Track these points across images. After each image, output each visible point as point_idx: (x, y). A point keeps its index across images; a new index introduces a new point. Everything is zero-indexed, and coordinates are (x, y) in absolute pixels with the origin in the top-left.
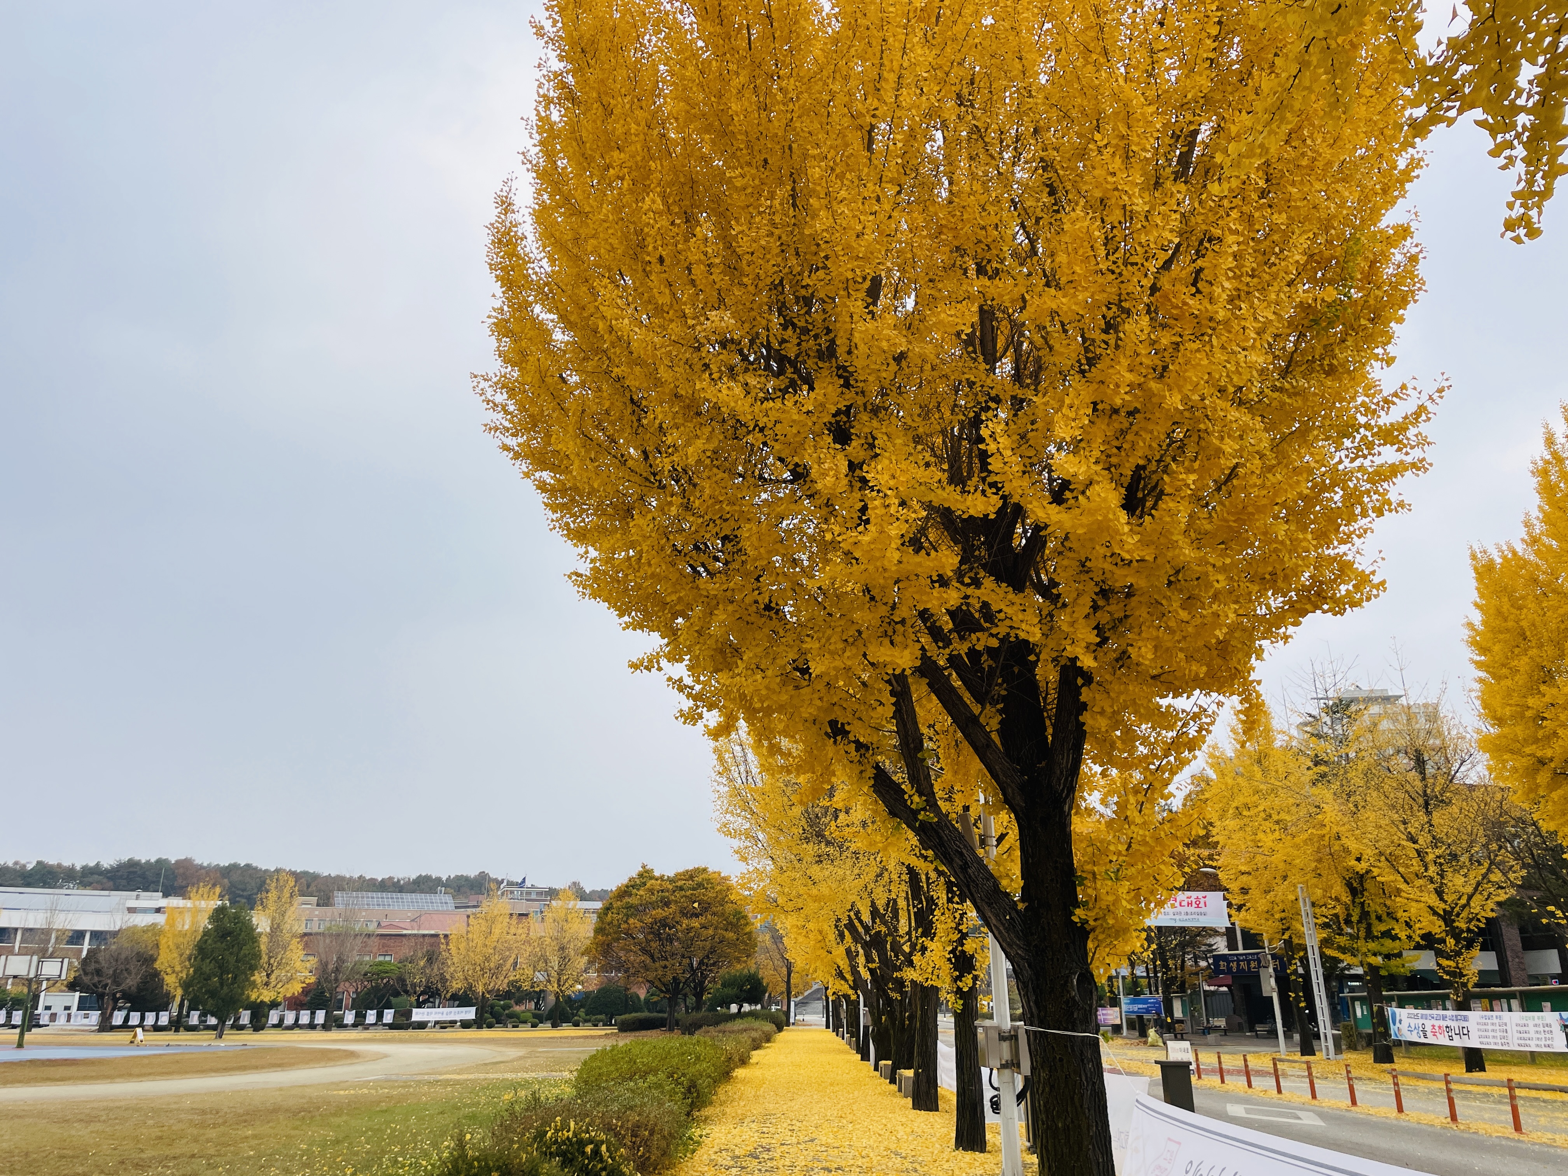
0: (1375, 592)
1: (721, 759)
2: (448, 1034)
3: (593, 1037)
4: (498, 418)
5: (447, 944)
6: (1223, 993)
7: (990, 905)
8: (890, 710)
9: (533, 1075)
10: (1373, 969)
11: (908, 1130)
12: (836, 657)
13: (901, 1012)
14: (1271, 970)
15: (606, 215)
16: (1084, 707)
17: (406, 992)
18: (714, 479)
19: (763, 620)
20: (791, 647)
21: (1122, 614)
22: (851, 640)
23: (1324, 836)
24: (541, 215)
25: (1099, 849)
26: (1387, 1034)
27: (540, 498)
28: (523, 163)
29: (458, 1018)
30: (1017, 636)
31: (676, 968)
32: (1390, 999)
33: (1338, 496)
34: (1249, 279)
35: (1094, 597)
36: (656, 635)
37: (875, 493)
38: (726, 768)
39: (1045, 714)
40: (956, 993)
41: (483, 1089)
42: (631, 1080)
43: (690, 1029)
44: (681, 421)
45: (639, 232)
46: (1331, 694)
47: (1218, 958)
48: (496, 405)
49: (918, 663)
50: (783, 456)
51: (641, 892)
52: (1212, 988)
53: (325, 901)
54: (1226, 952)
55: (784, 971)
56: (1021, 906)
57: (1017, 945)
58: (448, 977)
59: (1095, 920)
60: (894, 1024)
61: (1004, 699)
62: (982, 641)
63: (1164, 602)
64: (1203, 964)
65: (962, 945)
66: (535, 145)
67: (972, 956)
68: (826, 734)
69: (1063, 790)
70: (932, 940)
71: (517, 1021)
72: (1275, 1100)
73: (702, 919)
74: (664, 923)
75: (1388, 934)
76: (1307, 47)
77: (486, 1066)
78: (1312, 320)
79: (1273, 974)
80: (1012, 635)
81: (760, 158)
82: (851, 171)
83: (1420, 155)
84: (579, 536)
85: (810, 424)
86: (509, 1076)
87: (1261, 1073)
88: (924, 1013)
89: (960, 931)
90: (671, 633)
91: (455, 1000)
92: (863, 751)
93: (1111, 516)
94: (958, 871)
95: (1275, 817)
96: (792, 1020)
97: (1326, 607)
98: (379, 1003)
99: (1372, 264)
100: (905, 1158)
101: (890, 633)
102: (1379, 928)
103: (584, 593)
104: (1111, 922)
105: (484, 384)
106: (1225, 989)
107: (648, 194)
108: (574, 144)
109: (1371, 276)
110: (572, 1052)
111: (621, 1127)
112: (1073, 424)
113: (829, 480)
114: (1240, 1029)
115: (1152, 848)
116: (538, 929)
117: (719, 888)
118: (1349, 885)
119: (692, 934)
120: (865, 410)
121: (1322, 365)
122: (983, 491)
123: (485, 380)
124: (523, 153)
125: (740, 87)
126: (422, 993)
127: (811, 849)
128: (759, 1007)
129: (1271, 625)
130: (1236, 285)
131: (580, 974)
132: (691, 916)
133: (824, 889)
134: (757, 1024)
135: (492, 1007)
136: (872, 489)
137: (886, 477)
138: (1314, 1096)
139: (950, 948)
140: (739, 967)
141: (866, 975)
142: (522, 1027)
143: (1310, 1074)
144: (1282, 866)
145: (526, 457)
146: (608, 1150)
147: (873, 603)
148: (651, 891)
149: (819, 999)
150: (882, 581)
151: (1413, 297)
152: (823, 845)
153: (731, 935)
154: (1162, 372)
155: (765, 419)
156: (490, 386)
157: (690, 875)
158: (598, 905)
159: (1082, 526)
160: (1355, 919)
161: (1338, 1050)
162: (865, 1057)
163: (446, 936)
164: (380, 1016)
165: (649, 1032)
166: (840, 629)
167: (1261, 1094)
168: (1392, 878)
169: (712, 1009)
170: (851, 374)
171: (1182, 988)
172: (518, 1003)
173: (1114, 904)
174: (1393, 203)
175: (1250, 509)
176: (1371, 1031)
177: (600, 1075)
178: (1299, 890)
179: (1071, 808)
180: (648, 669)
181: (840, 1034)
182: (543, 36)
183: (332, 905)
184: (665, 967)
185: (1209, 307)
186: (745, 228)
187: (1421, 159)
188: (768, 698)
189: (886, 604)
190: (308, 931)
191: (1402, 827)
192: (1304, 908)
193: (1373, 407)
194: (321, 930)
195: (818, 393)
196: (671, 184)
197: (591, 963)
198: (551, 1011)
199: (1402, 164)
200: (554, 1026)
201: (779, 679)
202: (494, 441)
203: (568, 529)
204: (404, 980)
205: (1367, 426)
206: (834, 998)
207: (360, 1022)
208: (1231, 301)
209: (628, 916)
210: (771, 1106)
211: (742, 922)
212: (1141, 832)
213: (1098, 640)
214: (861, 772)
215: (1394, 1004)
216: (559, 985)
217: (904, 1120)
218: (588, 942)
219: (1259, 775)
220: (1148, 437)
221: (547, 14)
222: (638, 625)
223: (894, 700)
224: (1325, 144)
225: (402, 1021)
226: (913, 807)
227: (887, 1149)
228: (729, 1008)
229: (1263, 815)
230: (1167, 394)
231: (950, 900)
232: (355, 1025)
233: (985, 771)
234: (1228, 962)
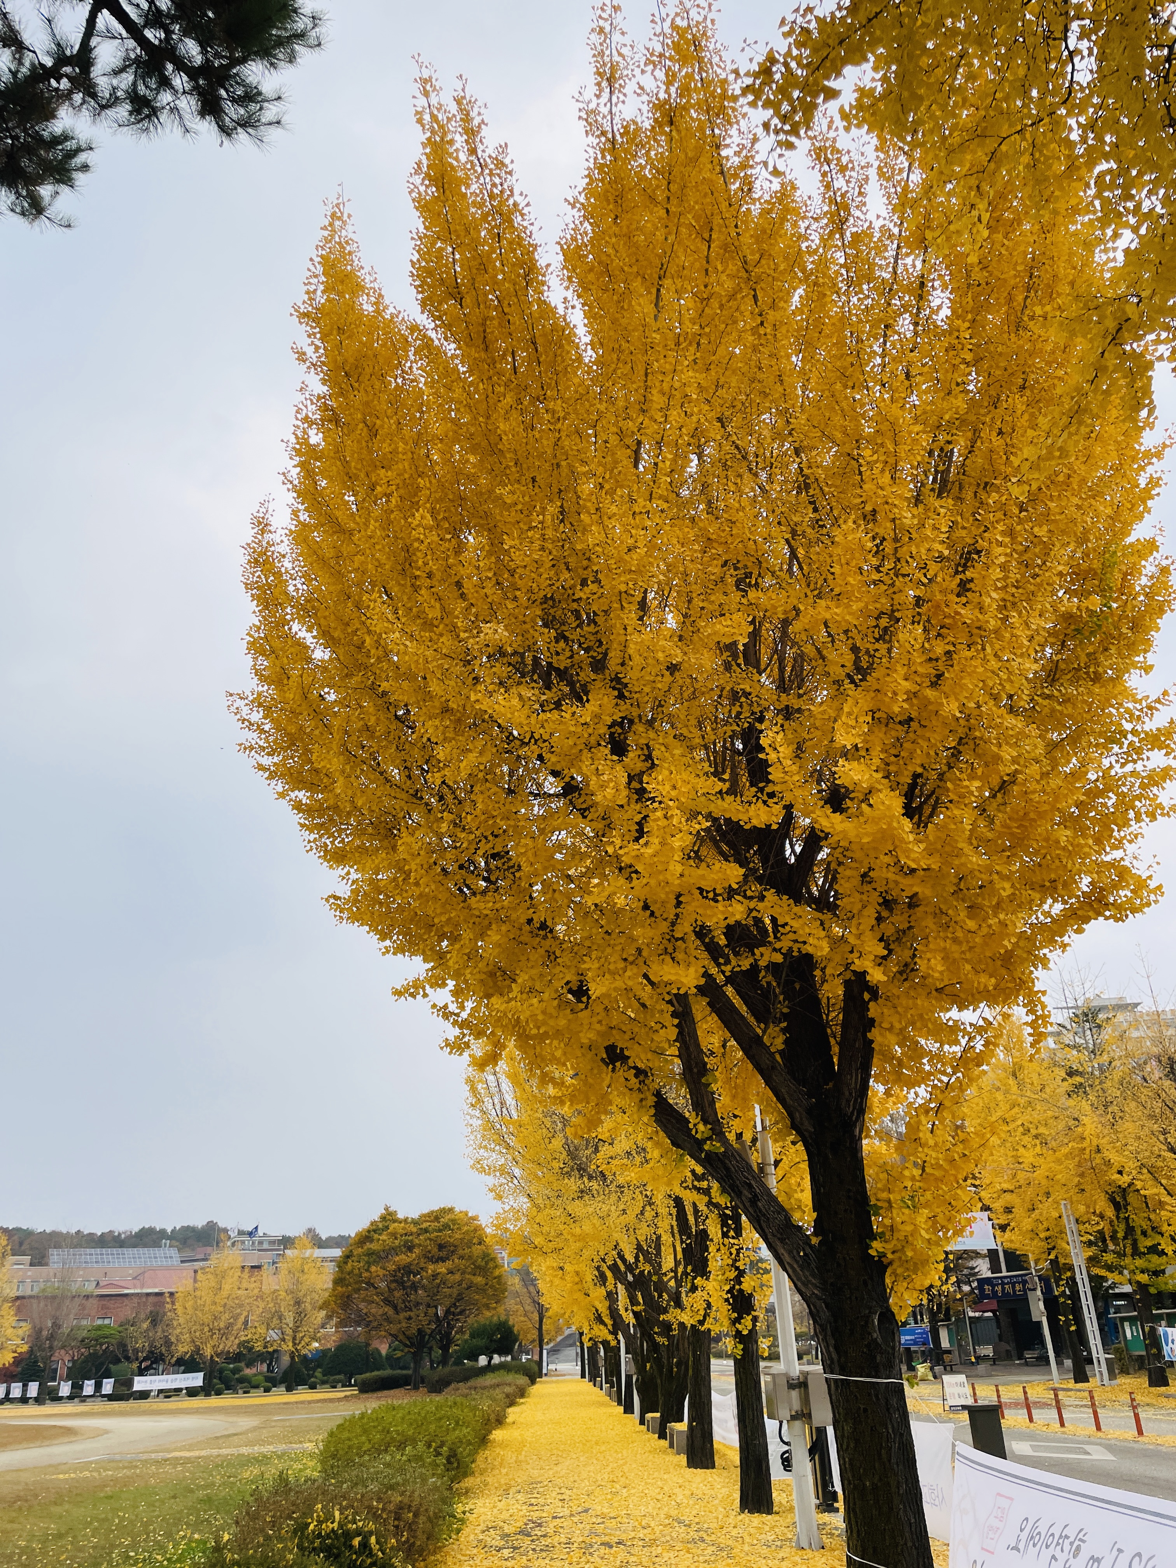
0: (1152, 897)
1: (474, 1090)
2: (173, 1404)
3: (331, 1400)
4: (252, 737)
5: (173, 1303)
6: (988, 1318)
7: (782, 1240)
8: (673, 1033)
9: (271, 1448)
10: (1142, 1288)
11: (688, 1493)
12: (617, 977)
13: (669, 1358)
14: (1039, 1292)
15: (374, 531)
16: (872, 1023)
17: (127, 1358)
18: (488, 794)
19: (538, 939)
20: (569, 967)
21: (907, 925)
22: (631, 959)
23: (1084, 1149)
24: (300, 535)
25: (892, 1176)
26: (1160, 1355)
27: (297, 818)
28: (284, 483)
29: (183, 1385)
30: (799, 951)
31: (421, 1319)
32: (1160, 1317)
33: (1112, 800)
34: (1014, 590)
35: (878, 908)
36: (418, 959)
37: (656, 805)
38: (478, 1101)
39: (829, 1031)
40: (735, 1337)
41: (217, 1466)
42: (386, 1451)
43: (437, 1387)
44: (451, 735)
45: (407, 549)
46: (1080, 1003)
47: (982, 1282)
48: (251, 724)
49: (702, 981)
50: (558, 768)
51: (384, 1237)
52: (977, 1314)
53: (39, 1260)
54: (989, 1274)
55: (536, 1317)
56: (815, 1241)
57: (812, 1284)
58: (173, 1339)
59: (893, 1253)
60: (661, 1372)
61: (785, 1017)
62: (766, 956)
63: (950, 912)
64: (966, 1288)
65: (740, 1283)
66: (295, 466)
67: (751, 1295)
68: (603, 1060)
69: (852, 1113)
70: (707, 1279)
71: (248, 1385)
72: (1059, 1434)
73: (449, 1264)
74: (408, 1270)
75: (1154, 1250)
76: (1103, 353)
77: (217, 1440)
78: (1075, 630)
79: (1041, 1297)
80: (795, 949)
81: (529, 475)
82: (622, 487)
83: (1158, 475)
84: (337, 857)
85: (586, 736)
86: (245, 1450)
87: (1044, 1405)
88: (697, 1360)
89: (737, 1268)
90: (441, 957)
91: (180, 1366)
92: (642, 1078)
93: (895, 824)
94: (748, 1204)
95: (1033, 1132)
96: (544, 1371)
97: (1107, 913)
98: (96, 1373)
99: (1126, 574)
100: (689, 1526)
101: (670, 950)
102: (1145, 1243)
103: (341, 917)
104: (910, 1254)
105: (240, 703)
106: (990, 1314)
107: (418, 511)
108: (338, 463)
109: (1124, 587)
110: (311, 1419)
111: (383, 1510)
112: (854, 732)
113: (609, 792)
114: (1008, 1356)
115: (946, 1171)
116: (270, 1282)
117: (466, 1228)
118: (1112, 1200)
119: (438, 1281)
120: (640, 721)
121: (1087, 673)
122: (765, 802)
123: (241, 698)
124: (284, 474)
125: (508, 408)
126: (145, 1359)
127: (573, 1184)
128: (509, 1358)
129: (1054, 933)
130: (1002, 596)
131: (316, 1331)
132: (437, 1261)
133: (587, 1227)
134: (510, 1378)
135: (221, 1371)
136: (653, 799)
137: (668, 787)
138: (1099, 1428)
139: (727, 1288)
140: (488, 1314)
141: (629, 1318)
142: (254, 1393)
143: (1093, 1405)
144: (1044, 1182)
145: (282, 776)
146: (378, 1542)
147: (653, 919)
148: (394, 1235)
149: (571, 1346)
150: (663, 896)
151: (1169, 607)
152: (585, 1179)
153: (479, 1280)
154: (936, 681)
155: (542, 731)
156: (247, 705)
157: (436, 1216)
158: (337, 1253)
159: (866, 834)
160: (1120, 1235)
161: (1112, 1375)
162: (629, 1409)
163: (172, 1294)
164: (98, 1386)
165: (392, 1392)
166: (619, 948)
167: (1044, 1429)
168: (1155, 1191)
169: (459, 1362)
170: (626, 685)
171: (947, 1318)
172: (248, 1365)
173: (912, 1235)
174: (1141, 518)
175: (1032, 815)
176: (1144, 1353)
177: (350, 1447)
178: (1062, 1207)
179: (861, 1132)
180: (413, 995)
181: (598, 1384)
182: (304, 361)
183: (47, 1264)
184: (410, 1318)
185: (980, 616)
186: (517, 542)
187: (1160, 478)
188: (544, 1023)
189: (665, 920)
190: (19, 1294)
191: (1162, 1138)
192: (1069, 1225)
193: (1137, 713)
194: (34, 1293)
195: (592, 707)
196: (440, 500)
197: (329, 1317)
198: (286, 1373)
199: (1142, 482)
200: (289, 1389)
201: (556, 1003)
202: (248, 761)
203: (326, 851)
204: (125, 1346)
205: (1134, 732)
206: (590, 1344)
207: (76, 1395)
208: (1000, 609)
209: (369, 1264)
210: (535, 1473)
211: (491, 1265)
212: (934, 1155)
213: (886, 952)
214: (641, 1100)
215: (1163, 1323)
216: (294, 1344)
217: (680, 1481)
218: (327, 1294)
219: (1014, 1089)
220: (924, 744)
221: (309, 341)
222: (400, 950)
223: (676, 1021)
224: (1078, 462)
225: (124, 1391)
226: (699, 1136)
227: (668, 1516)
228: (477, 1360)
229: (1021, 1129)
230: (944, 701)
231: (725, 1235)
232: (71, 1398)
233: (771, 1094)
234: (993, 1286)
